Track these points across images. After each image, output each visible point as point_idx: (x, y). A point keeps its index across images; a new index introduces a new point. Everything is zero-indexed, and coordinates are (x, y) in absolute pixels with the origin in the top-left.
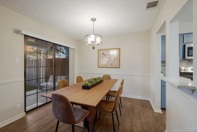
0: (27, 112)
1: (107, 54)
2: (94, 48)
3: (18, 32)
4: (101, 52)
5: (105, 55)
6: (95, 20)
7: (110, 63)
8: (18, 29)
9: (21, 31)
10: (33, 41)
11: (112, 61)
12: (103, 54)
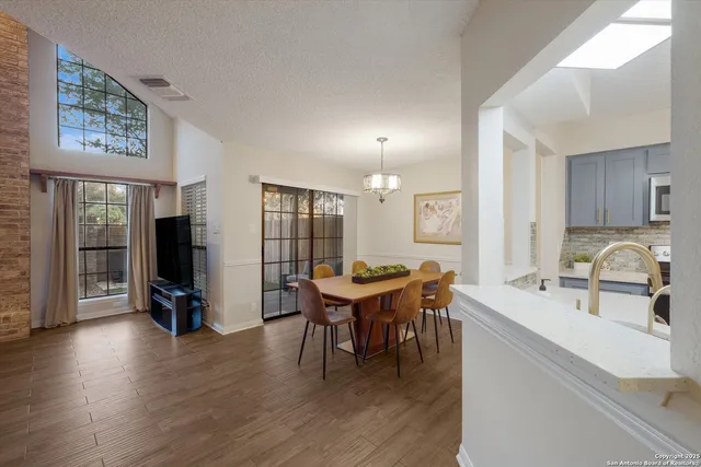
0: (266, 320)
1: (436, 207)
2: (382, 201)
3: (253, 180)
4: (423, 201)
5: (433, 209)
6: (386, 139)
7: (444, 232)
8: (253, 174)
9: (258, 178)
10: (276, 189)
11: (451, 224)
12: (427, 205)
